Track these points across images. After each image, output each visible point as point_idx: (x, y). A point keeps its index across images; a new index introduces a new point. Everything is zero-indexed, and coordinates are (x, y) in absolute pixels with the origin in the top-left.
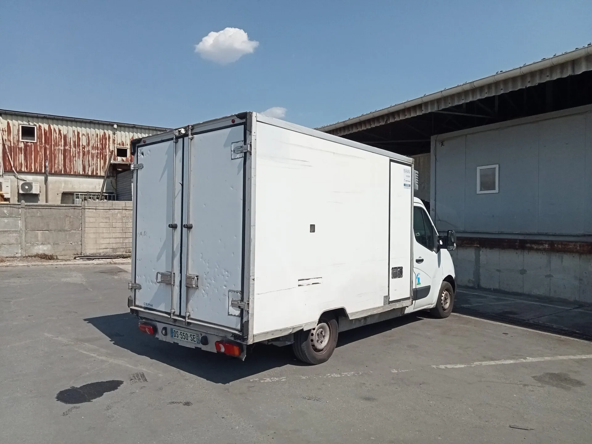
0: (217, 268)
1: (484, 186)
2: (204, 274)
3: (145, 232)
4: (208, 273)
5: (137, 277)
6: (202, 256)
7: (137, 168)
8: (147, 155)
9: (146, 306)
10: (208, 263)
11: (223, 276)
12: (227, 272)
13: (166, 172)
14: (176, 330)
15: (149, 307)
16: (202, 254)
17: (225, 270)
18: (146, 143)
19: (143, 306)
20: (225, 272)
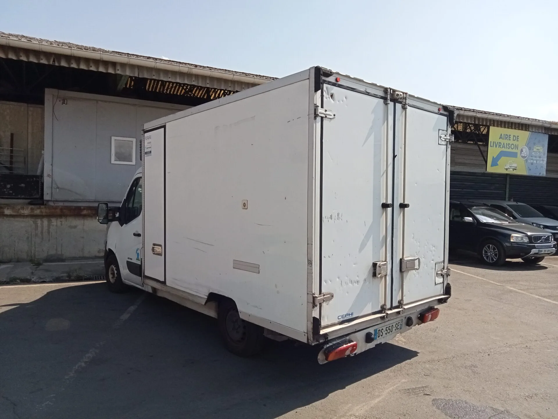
0: (426, 245)
1: (119, 157)
2: (416, 254)
3: (338, 214)
4: (419, 252)
5: (323, 283)
6: (414, 236)
7: (323, 116)
8: (342, 102)
9: (342, 320)
10: (419, 242)
11: (431, 252)
12: (434, 247)
13: (372, 137)
14: (381, 329)
15: (348, 318)
16: (413, 234)
17: (432, 245)
18: (339, 83)
19: (337, 321)
20: (433, 248)
